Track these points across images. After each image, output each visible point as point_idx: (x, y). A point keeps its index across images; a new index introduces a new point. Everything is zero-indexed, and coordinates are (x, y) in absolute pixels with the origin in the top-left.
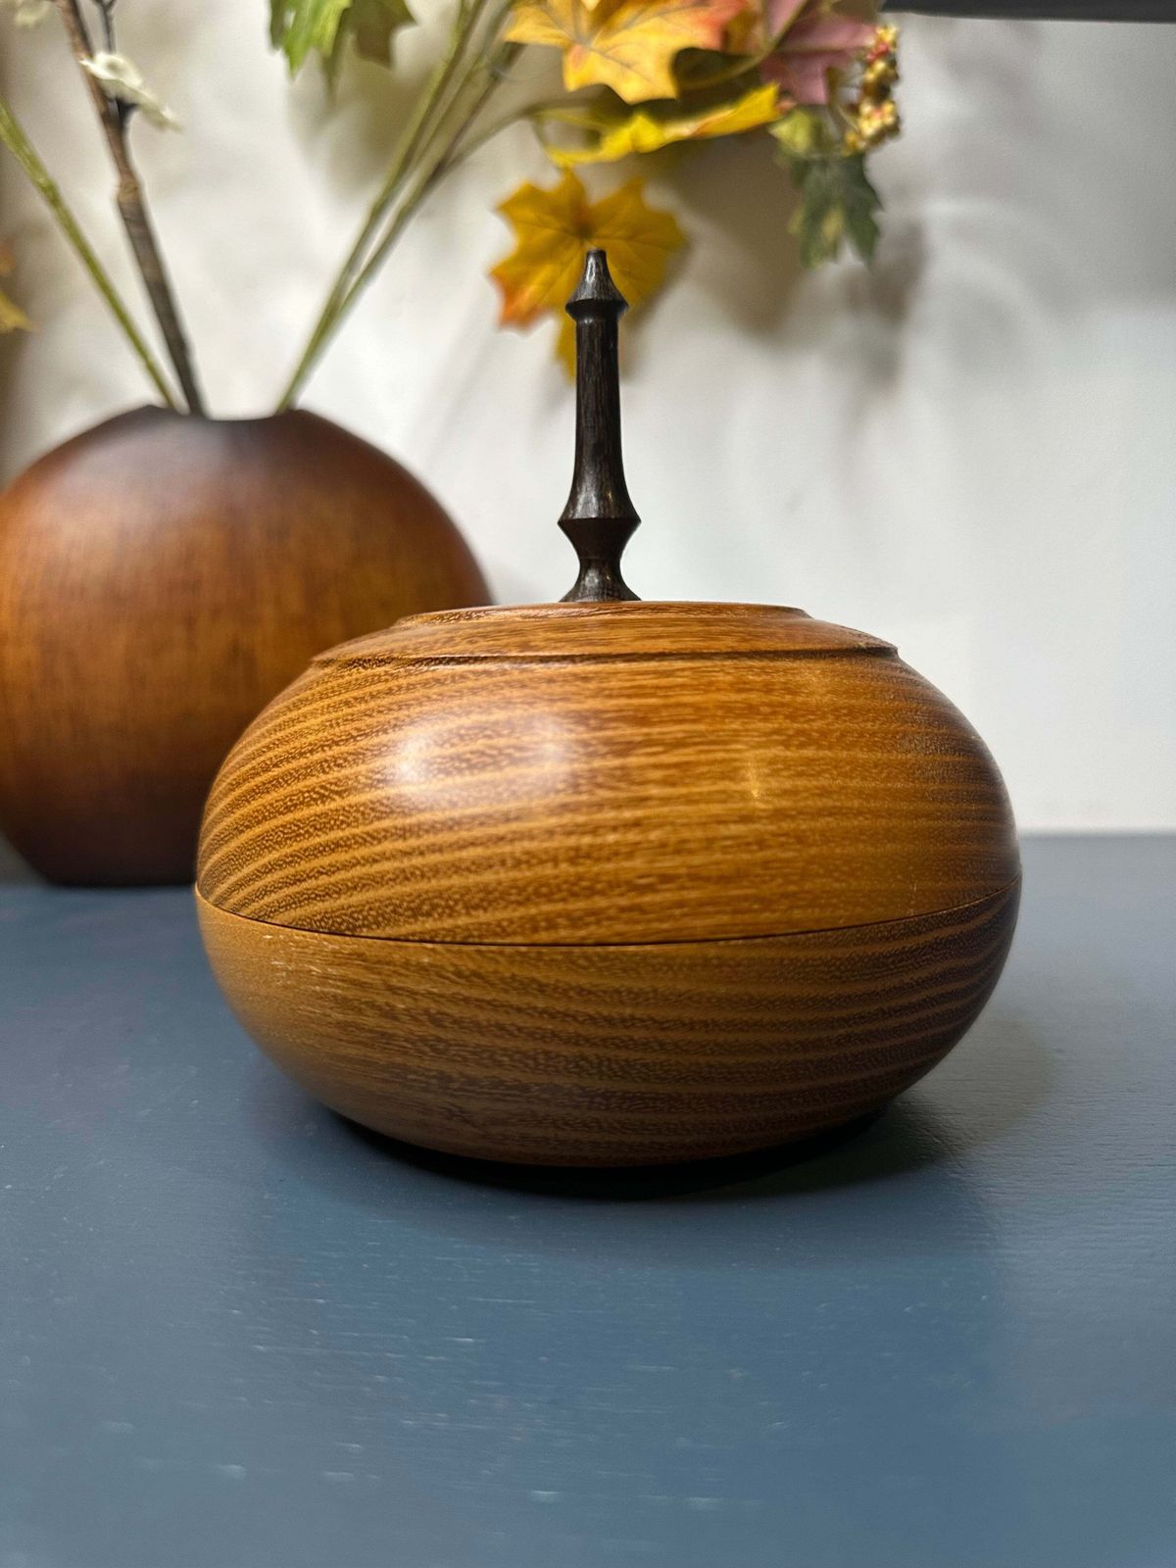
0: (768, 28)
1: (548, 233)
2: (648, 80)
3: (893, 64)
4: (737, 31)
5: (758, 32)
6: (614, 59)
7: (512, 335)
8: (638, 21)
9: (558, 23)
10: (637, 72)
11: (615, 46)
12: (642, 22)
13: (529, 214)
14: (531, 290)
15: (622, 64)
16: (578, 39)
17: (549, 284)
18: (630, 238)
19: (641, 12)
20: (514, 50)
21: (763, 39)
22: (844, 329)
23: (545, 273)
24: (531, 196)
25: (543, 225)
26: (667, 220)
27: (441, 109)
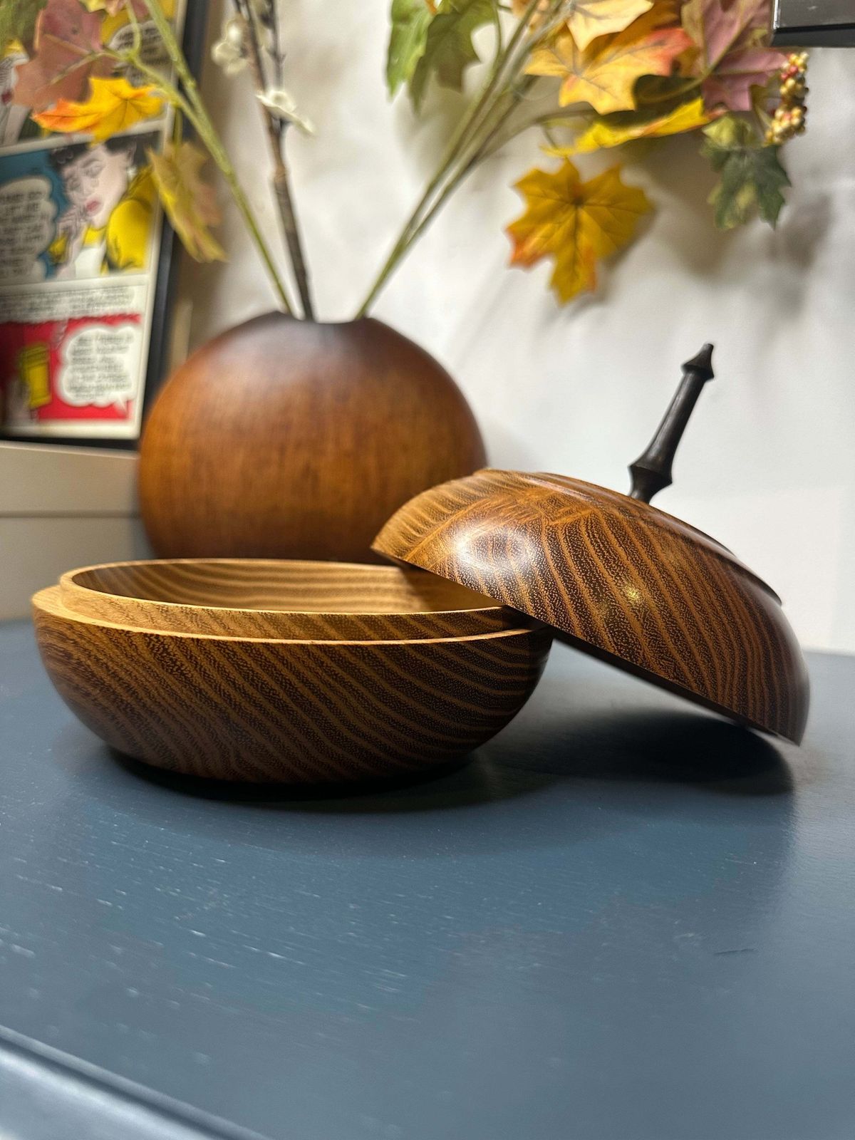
0: (707, 60)
1: (549, 202)
2: (616, 97)
3: (801, 80)
4: (685, 61)
5: (700, 62)
6: (595, 84)
7: (519, 272)
8: (615, 57)
9: (563, 62)
10: (609, 92)
11: (596, 75)
12: (618, 58)
13: (536, 189)
14: (534, 241)
15: (599, 87)
16: (575, 71)
17: (547, 237)
18: (608, 206)
19: (617, 51)
20: (531, 80)
21: (703, 67)
22: (764, 272)
23: (546, 228)
24: (538, 177)
25: (545, 196)
26: (639, 193)
27: (479, 121)
